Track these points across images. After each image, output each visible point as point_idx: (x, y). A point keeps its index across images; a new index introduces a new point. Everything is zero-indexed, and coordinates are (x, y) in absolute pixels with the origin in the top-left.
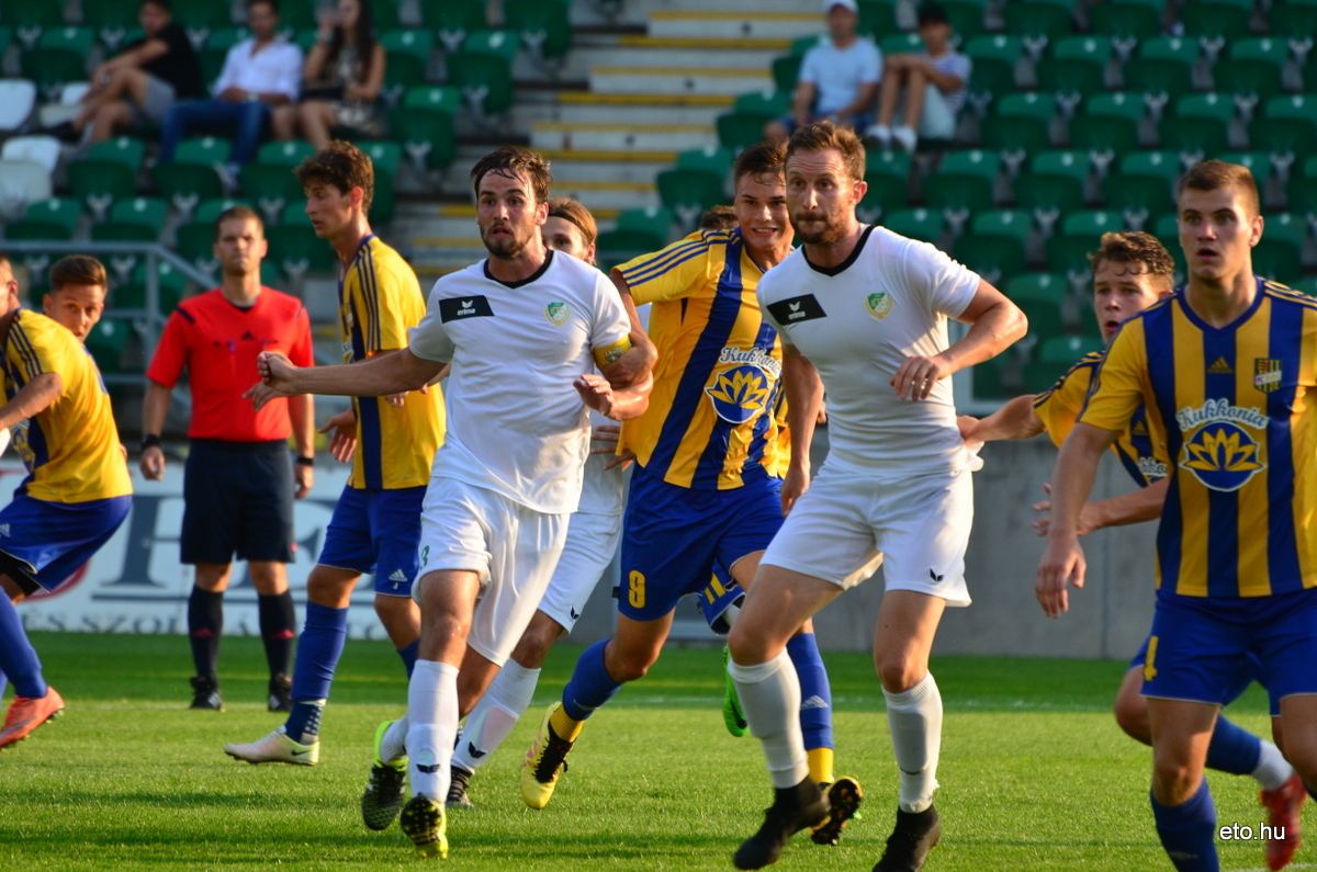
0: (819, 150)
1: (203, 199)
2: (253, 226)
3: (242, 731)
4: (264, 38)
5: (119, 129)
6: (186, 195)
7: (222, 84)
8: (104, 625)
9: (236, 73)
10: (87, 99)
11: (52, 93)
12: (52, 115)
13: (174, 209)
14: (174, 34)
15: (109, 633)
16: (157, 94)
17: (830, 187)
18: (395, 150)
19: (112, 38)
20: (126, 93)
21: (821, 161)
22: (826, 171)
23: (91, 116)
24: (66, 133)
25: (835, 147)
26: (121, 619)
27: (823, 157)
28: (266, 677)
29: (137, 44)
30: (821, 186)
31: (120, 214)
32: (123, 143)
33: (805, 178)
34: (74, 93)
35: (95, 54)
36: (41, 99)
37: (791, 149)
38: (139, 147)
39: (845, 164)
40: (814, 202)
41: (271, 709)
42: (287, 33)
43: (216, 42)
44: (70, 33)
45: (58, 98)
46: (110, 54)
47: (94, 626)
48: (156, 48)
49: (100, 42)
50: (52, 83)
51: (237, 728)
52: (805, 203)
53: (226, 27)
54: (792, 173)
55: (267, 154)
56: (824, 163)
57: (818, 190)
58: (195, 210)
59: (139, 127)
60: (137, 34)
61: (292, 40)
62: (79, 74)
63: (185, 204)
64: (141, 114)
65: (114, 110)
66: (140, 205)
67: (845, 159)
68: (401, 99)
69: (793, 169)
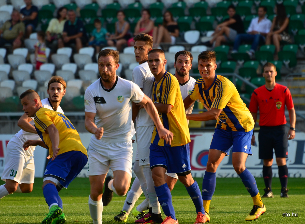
0: (107, 56)
1: (245, 61)
2: (273, 68)
3: (277, 203)
4: (261, 17)
5: (222, 43)
6: (241, 60)
7: (250, 30)
8: (224, 176)
9: (253, 27)
10: (213, 35)
11: (204, 34)
12: (204, 40)
13: (238, 64)
14: (237, 17)
15: (225, 178)
16: (232, 33)
17: (110, 66)
18: (296, 46)
19: (219, 19)
20: (224, 33)
21: (108, 59)
22: (109, 62)
23: (215, 39)
24: (208, 44)
25: (111, 55)
26: (229, 174)
27: (108, 58)
28: (280, 188)
29: (227, 20)
30: (108, 66)
31: (223, 66)
32: (224, 47)
33: (104, 64)
34: (210, 34)
35: (215, 23)
36: (201, 36)
37: (99, 56)
38: (228, 48)
39: (114, 60)
40: (106, 70)
41: (281, 197)
42: (266, 16)
43: (247, 19)
44: (208, 18)
45: (206, 35)
46: (219, 23)
47: (222, 176)
48: (232, 21)
49: (216, 20)
50: (204, 31)
51: (275, 202)
52: (104, 70)
53: (250, 15)
54: (100, 62)
55: (262, 48)
56: (109, 60)
57: (107, 67)
58: (243, 64)
59: (228, 42)
60: (227, 17)
61: (268, 18)
62: (211, 29)
63: (241, 63)
64: (228, 39)
65: (221, 38)
66: (229, 63)
67: (114, 58)
68: (297, 33)
69: (100, 61)
